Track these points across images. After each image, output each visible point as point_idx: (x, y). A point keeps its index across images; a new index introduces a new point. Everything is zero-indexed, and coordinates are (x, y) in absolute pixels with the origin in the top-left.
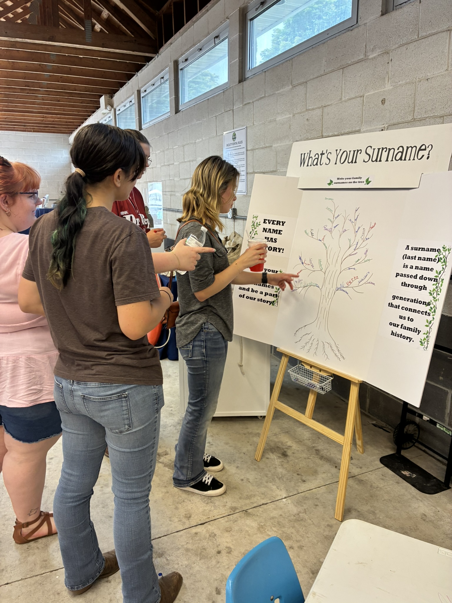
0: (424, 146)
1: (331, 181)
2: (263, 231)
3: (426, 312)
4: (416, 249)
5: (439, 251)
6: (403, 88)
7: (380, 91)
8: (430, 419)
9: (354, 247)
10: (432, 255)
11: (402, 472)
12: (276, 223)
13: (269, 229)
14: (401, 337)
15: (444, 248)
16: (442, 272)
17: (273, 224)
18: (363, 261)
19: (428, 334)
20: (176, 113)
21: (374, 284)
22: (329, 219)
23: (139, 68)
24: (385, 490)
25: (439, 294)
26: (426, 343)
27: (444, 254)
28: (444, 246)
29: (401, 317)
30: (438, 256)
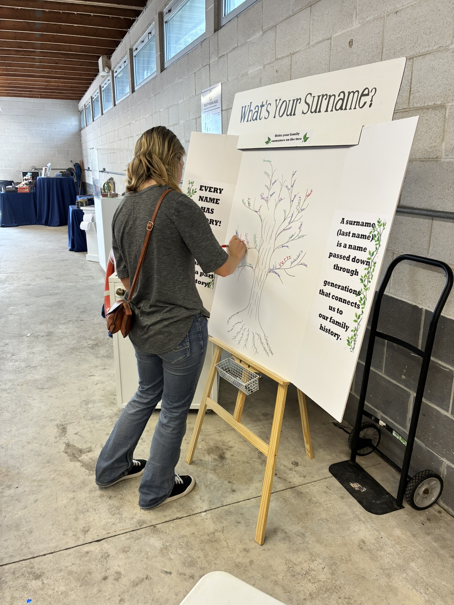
0: (367, 90)
1: (269, 139)
2: (199, 200)
3: (356, 304)
4: (351, 223)
5: (373, 225)
6: (371, 25)
7: (348, 30)
8: (387, 425)
9: (288, 220)
10: (366, 231)
11: (351, 484)
12: (213, 190)
13: (206, 197)
14: (329, 333)
15: (379, 222)
16: (375, 253)
17: (209, 191)
18: (297, 238)
19: (356, 331)
20: (161, 72)
21: (306, 266)
22: (266, 186)
23: (129, 24)
24: (325, 506)
25: (370, 282)
26: (353, 342)
27: (379, 230)
28: (379, 219)
29: (331, 308)
30: (372, 233)
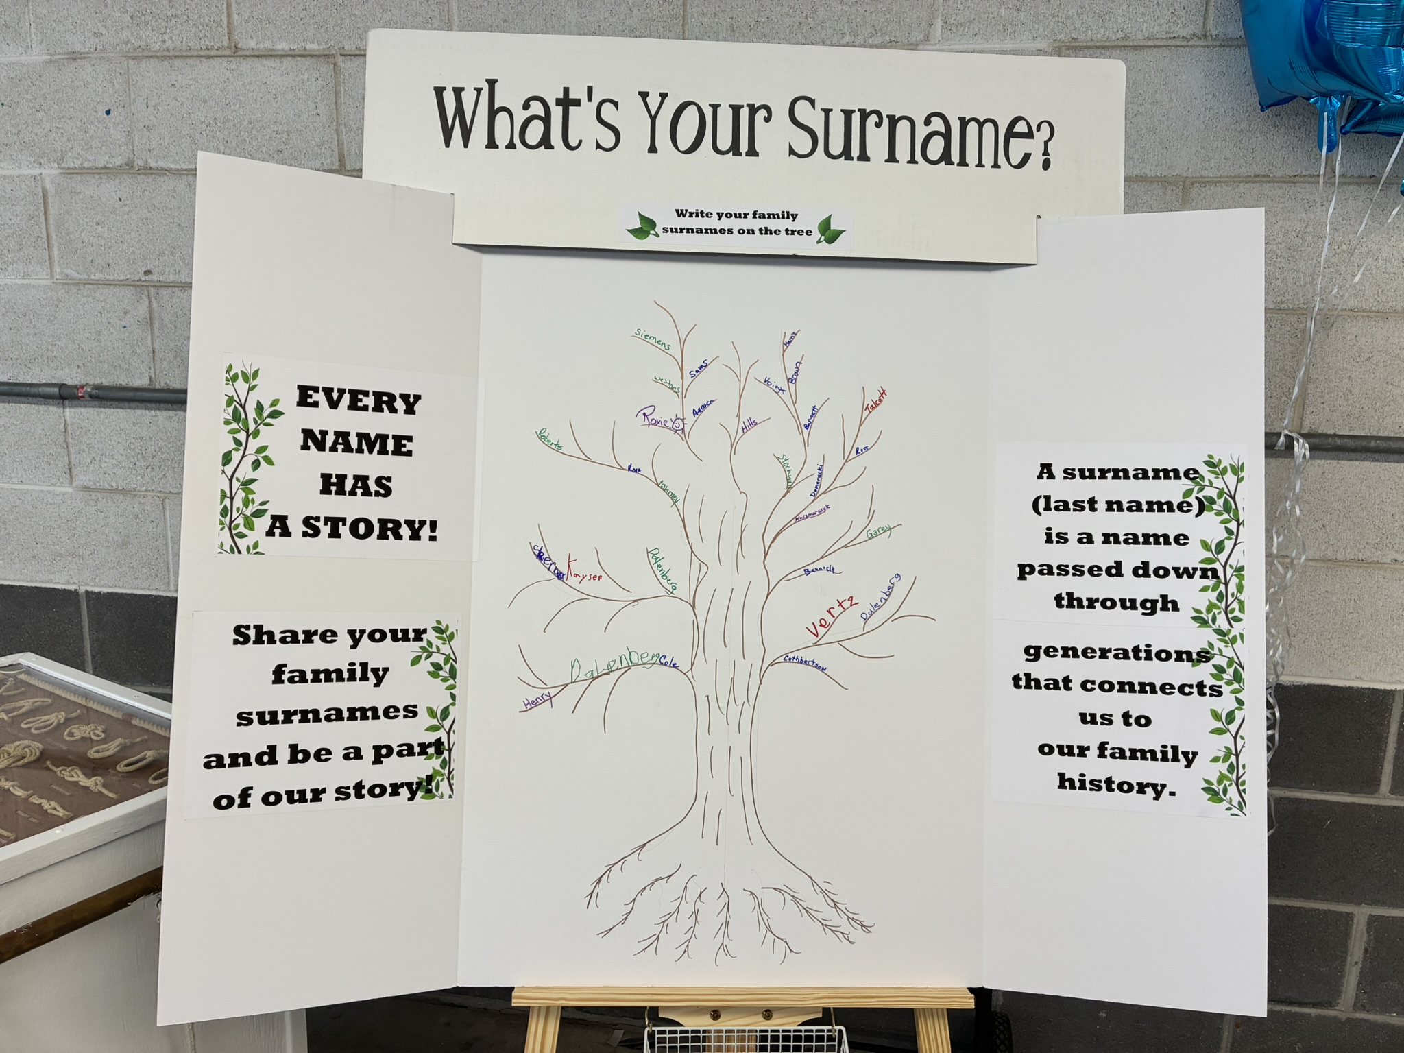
0: (1024, 123)
1: (648, 222)
2: (305, 447)
3: (1201, 685)
4: (1088, 474)
5: (1191, 474)
9: (808, 486)
10: (1172, 491)
12: (369, 401)
13: (338, 434)
14: (1110, 790)
15: (1210, 464)
16: (1229, 544)
17: (353, 407)
18: (864, 537)
19: (1233, 759)
21: (930, 617)
22: (658, 381)
25: (1238, 620)
27: (1219, 483)
28: (1212, 456)
29: (1087, 719)
30: (1195, 494)
